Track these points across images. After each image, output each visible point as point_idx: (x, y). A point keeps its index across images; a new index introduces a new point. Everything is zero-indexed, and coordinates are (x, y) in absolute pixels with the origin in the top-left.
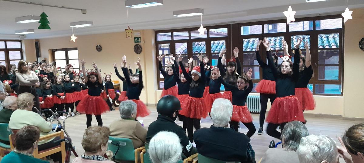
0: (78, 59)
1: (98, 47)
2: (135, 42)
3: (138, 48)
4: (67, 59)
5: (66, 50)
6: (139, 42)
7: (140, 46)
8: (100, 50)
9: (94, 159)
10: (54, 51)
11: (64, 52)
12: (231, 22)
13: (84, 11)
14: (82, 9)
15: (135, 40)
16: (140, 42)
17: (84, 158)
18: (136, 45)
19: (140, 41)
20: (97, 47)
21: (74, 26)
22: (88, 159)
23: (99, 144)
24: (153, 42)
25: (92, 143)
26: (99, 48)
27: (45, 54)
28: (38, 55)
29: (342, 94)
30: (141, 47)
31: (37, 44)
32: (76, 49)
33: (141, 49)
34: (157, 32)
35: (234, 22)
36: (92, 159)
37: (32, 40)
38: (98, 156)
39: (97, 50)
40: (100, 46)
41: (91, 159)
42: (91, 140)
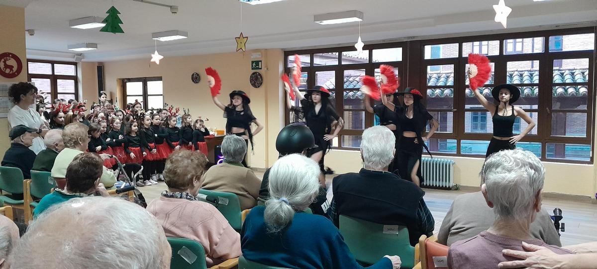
0: (162, 95)
1: (195, 76)
2: (252, 69)
3: (257, 78)
4: (145, 95)
5: (145, 81)
6: (259, 69)
7: (260, 75)
8: (197, 81)
9: (181, 198)
10: (126, 81)
11: (140, 84)
12: (409, 38)
13: (173, 9)
14: (171, 6)
15: (252, 66)
16: (261, 69)
17: (166, 196)
18: (254, 74)
19: (260, 67)
20: (193, 75)
21: (158, 39)
22: (172, 196)
23: (189, 176)
24: (281, 68)
25: (179, 175)
26: (196, 78)
27: (112, 85)
28: (101, 86)
29: (592, 162)
30: (261, 77)
31: (101, 69)
32: (159, 79)
33: (262, 80)
34: (287, 53)
35: (414, 37)
36: (179, 196)
37: (93, 63)
38: (187, 193)
39: (193, 81)
40: (198, 75)
41: (177, 197)
42: (178, 171)
